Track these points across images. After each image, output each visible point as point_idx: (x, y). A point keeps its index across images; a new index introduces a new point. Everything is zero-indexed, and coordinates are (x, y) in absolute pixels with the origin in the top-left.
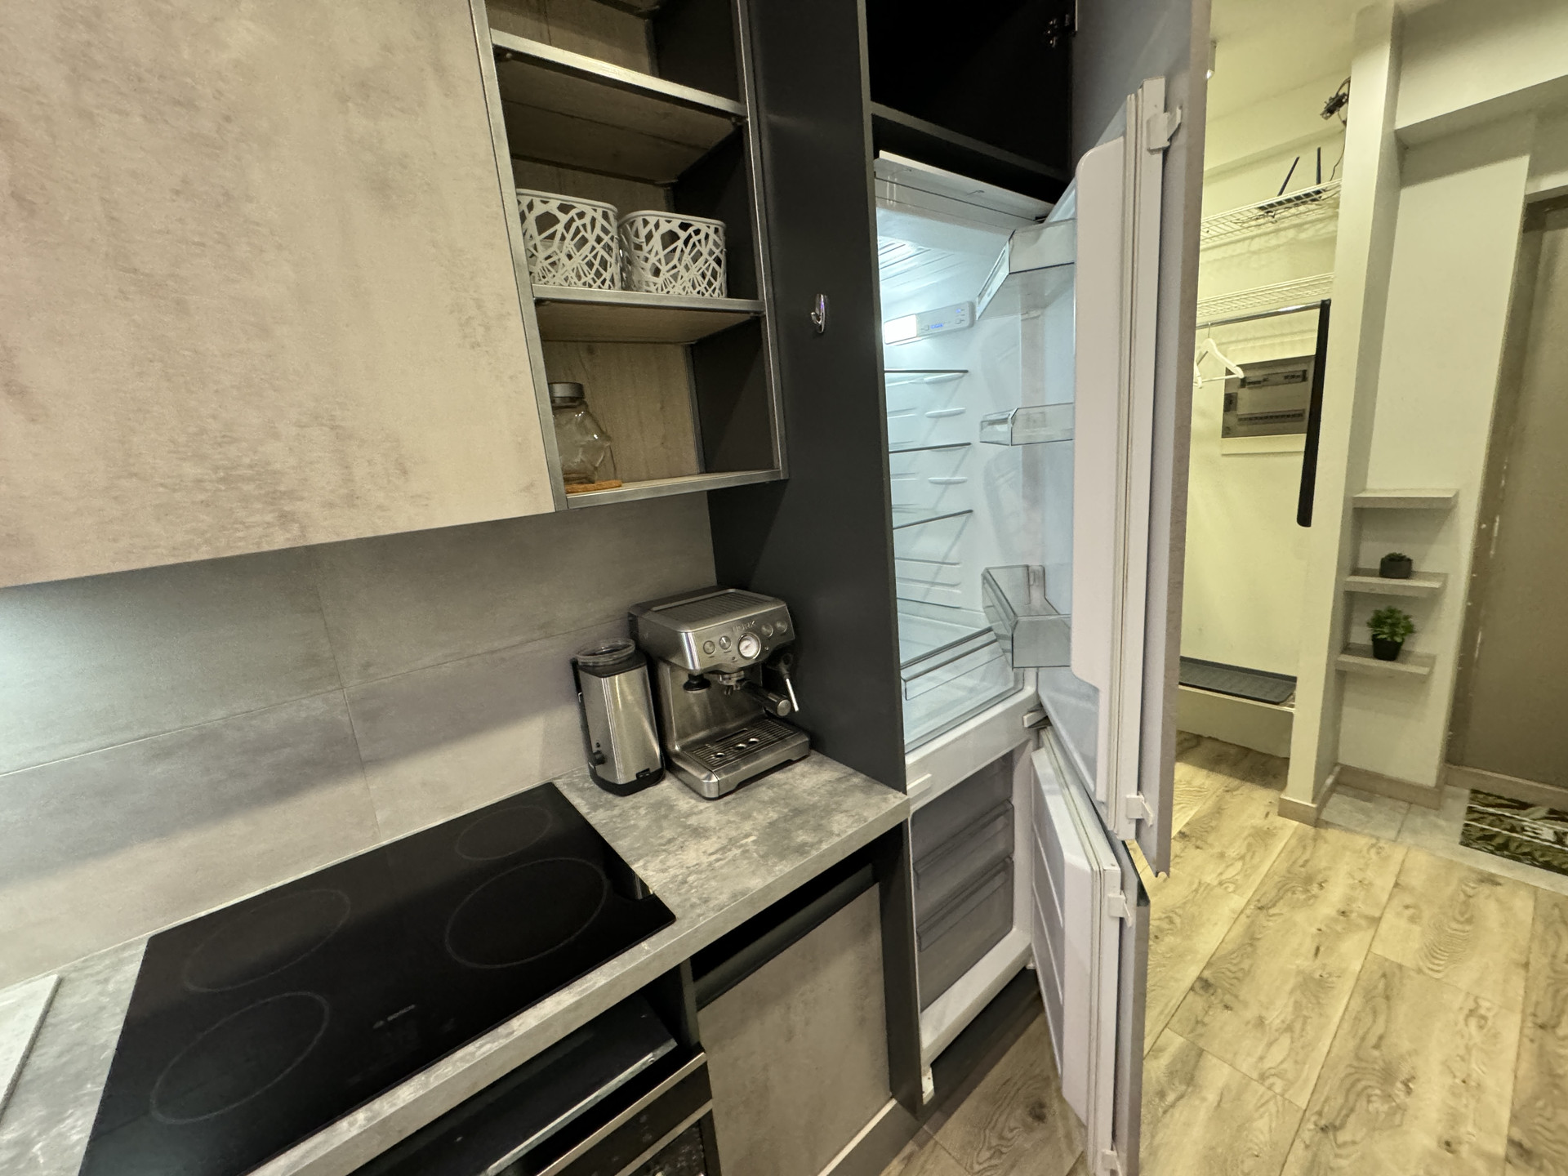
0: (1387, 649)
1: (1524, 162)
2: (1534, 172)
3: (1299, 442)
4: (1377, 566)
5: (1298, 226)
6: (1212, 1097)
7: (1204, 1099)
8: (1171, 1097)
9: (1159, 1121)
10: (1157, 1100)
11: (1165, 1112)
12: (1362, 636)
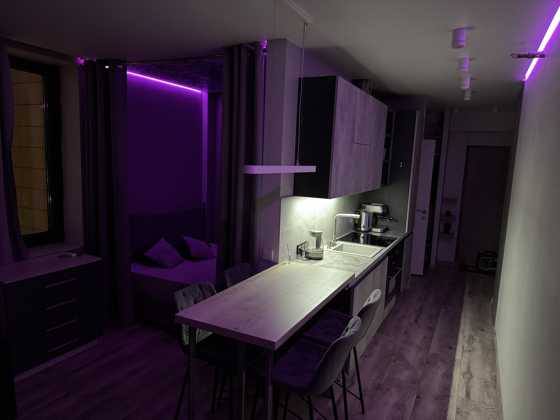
0: (447, 232)
2: (467, 142)
4: (445, 214)
12: (442, 230)
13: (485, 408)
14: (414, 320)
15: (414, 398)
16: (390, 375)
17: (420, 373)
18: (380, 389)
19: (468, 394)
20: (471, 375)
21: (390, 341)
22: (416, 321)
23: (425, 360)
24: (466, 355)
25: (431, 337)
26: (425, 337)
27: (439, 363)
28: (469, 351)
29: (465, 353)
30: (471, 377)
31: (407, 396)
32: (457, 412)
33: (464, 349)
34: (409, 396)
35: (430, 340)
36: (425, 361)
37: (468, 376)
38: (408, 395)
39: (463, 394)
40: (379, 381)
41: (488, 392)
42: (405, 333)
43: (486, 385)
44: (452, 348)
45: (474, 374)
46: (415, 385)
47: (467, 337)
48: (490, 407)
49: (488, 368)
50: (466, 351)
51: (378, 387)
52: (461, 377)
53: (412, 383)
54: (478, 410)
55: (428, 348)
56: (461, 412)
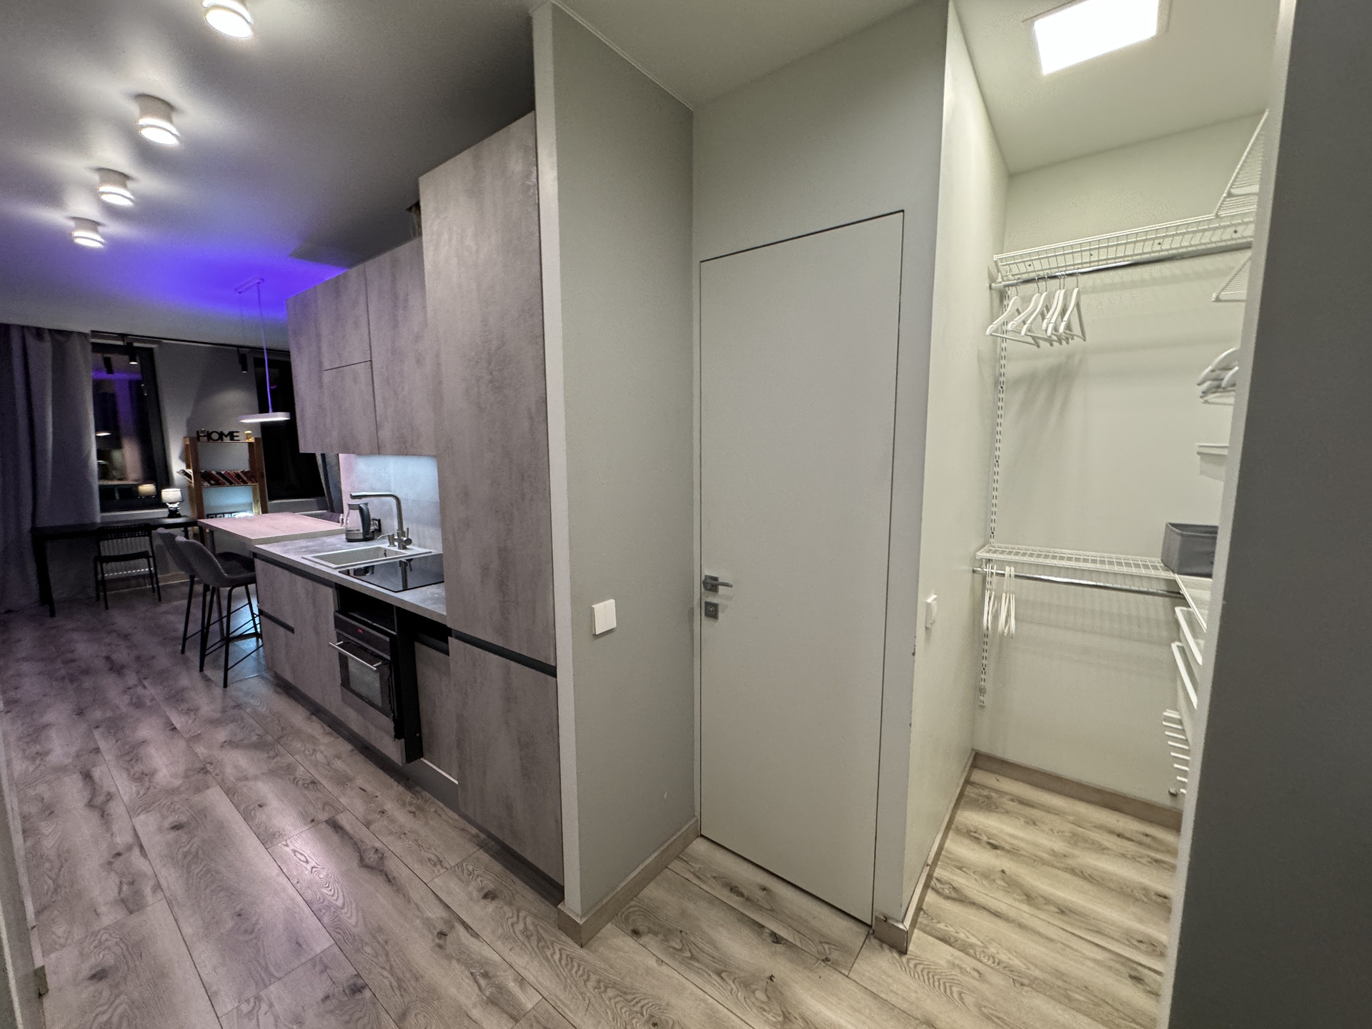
6: (476, 1013)
7: (475, 1006)
8: (483, 982)
9: (466, 967)
10: (482, 971)
11: (472, 974)
15: (178, 726)
17: (201, 751)
19: (87, 776)
20: (93, 806)
24: (123, 839)
26: (260, 806)
27: (178, 782)
28: (119, 854)
29: (129, 839)
30: (90, 805)
31: (191, 722)
33: (136, 851)
34: (188, 723)
36: (209, 768)
37: (100, 799)
42: (314, 784)
43: (49, 809)
44: (173, 828)
47: (148, 891)
50: (129, 848)
52: (113, 790)
53: (199, 734)
55: (229, 792)
56: (91, 752)
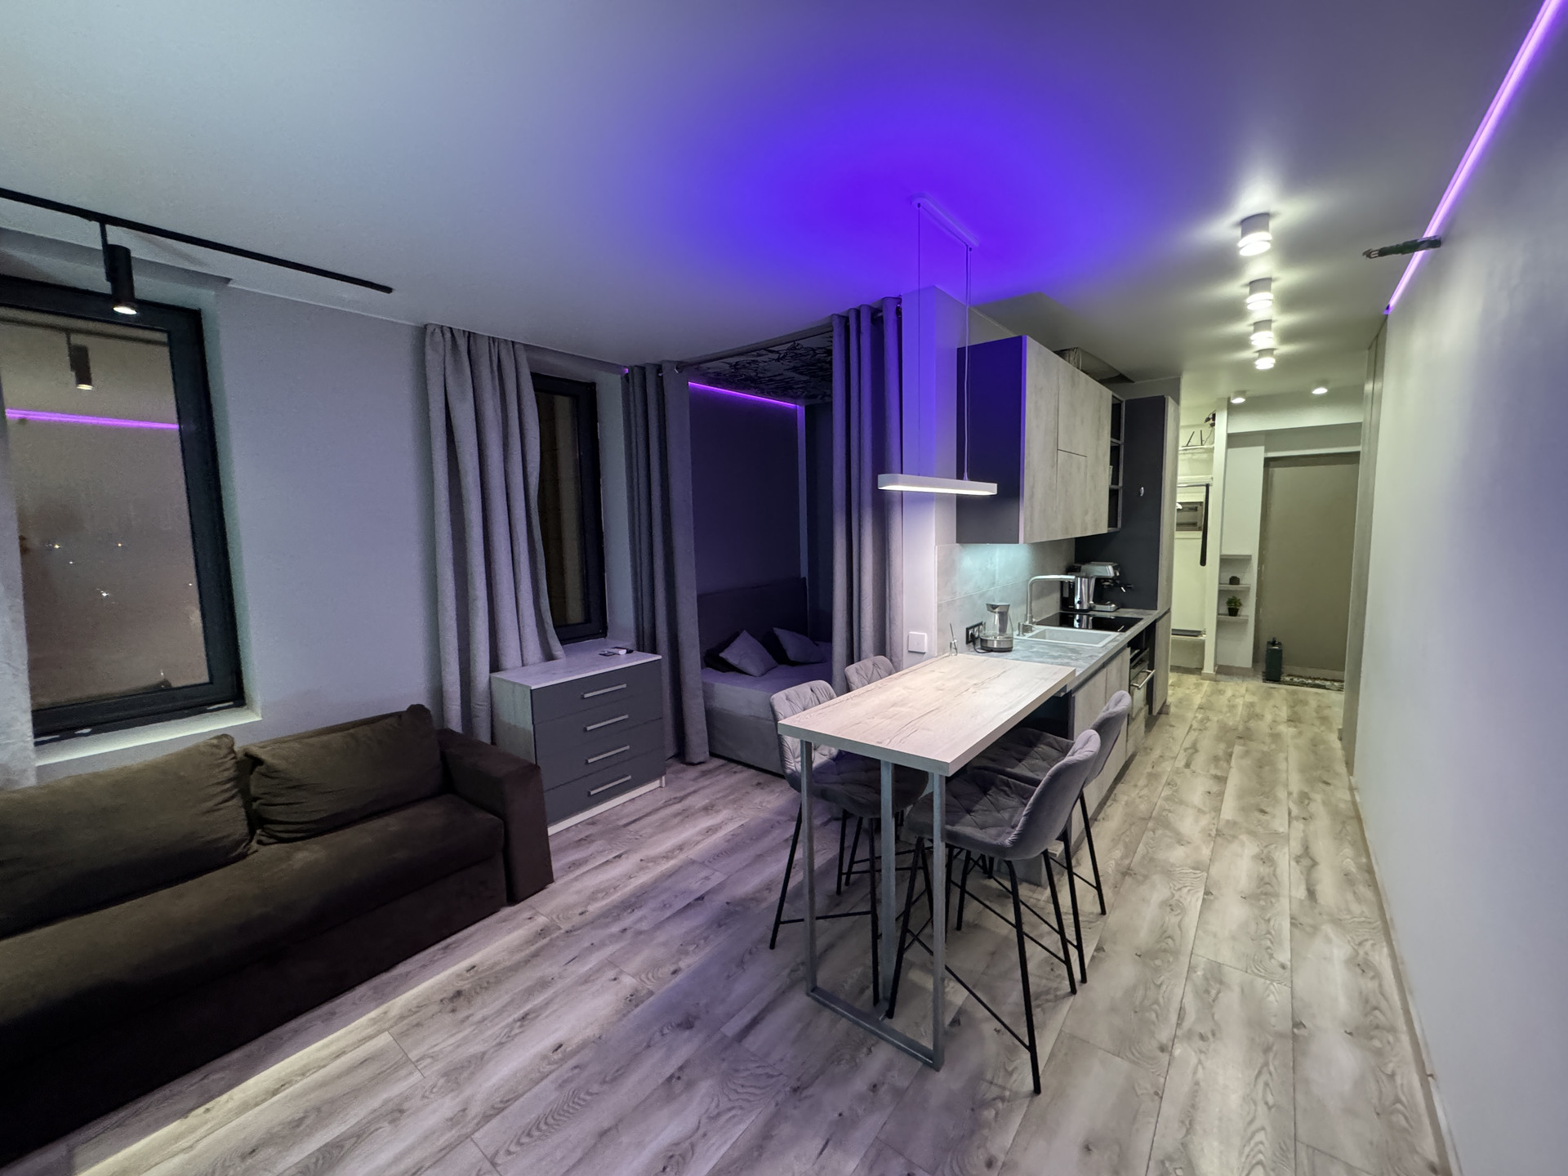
0: (1233, 612)
1: (1262, 448)
2: (1266, 451)
3: (1200, 534)
4: (1228, 582)
5: (1193, 454)
12: (1225, 610)
13: (1354, 922)
14: (1183, 763)
15: (1201, 894)
16: (1148, 852)
17: (1206, 852)
18: (1130, 875)
19: (1311, 893)
20: (1312, 860)
21: (1140, 797)
22: (1188, 765)
23: (1214, 830)
24: (1299, 826)
25: (1221, 794)
26: (1209, 793)
27: (1244, 837)
28: (1304, 819)
29: (1295, 823)
30: (1315, 863)
31: (1186, 890)
32: (1292, 924)
33: (1293, 814)
34: (1189, 891)
35: (1219, 798)
36: (1213, 833)
37: (1306, 862)
38: (1188, 888)
39: (1301, 893)
40: (1127, 862)
41: (1355, 893)
42: (1169, 784)
43: (1348, 879)
44: (1266, 813)
45: (1318, 859)
46: (1198, 872)
47: (1295, 795)
48: (1363, 919)
49: (1346, 850)
50: (1297, 818)
51: (1126, 872)
52: (1293, 863)
53: (1194, 868)
54: (1337, 922)
55: (1218, 810)
56: (1301, 924)
